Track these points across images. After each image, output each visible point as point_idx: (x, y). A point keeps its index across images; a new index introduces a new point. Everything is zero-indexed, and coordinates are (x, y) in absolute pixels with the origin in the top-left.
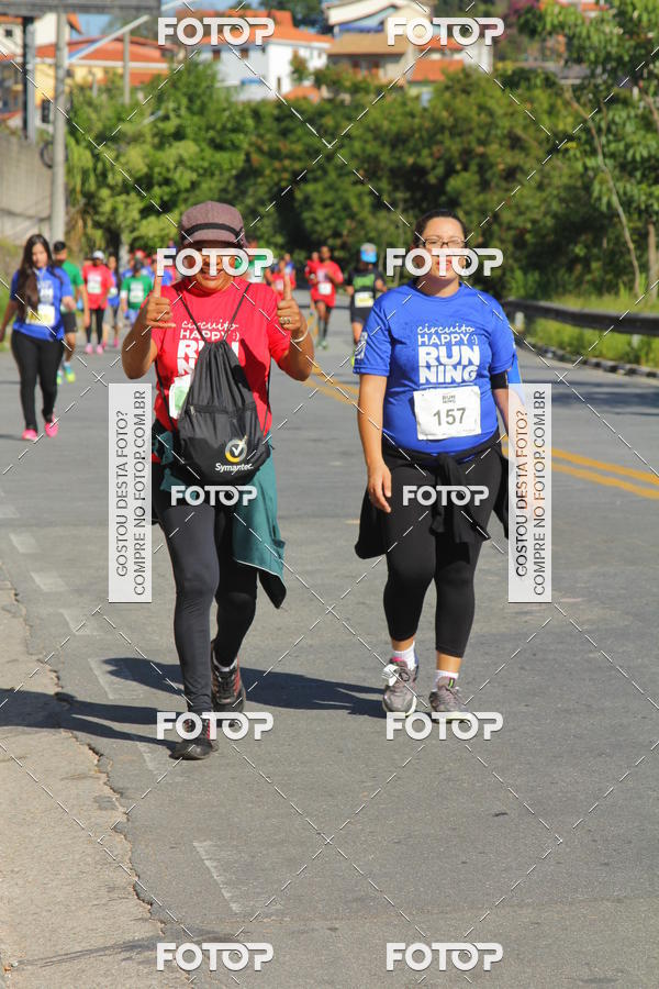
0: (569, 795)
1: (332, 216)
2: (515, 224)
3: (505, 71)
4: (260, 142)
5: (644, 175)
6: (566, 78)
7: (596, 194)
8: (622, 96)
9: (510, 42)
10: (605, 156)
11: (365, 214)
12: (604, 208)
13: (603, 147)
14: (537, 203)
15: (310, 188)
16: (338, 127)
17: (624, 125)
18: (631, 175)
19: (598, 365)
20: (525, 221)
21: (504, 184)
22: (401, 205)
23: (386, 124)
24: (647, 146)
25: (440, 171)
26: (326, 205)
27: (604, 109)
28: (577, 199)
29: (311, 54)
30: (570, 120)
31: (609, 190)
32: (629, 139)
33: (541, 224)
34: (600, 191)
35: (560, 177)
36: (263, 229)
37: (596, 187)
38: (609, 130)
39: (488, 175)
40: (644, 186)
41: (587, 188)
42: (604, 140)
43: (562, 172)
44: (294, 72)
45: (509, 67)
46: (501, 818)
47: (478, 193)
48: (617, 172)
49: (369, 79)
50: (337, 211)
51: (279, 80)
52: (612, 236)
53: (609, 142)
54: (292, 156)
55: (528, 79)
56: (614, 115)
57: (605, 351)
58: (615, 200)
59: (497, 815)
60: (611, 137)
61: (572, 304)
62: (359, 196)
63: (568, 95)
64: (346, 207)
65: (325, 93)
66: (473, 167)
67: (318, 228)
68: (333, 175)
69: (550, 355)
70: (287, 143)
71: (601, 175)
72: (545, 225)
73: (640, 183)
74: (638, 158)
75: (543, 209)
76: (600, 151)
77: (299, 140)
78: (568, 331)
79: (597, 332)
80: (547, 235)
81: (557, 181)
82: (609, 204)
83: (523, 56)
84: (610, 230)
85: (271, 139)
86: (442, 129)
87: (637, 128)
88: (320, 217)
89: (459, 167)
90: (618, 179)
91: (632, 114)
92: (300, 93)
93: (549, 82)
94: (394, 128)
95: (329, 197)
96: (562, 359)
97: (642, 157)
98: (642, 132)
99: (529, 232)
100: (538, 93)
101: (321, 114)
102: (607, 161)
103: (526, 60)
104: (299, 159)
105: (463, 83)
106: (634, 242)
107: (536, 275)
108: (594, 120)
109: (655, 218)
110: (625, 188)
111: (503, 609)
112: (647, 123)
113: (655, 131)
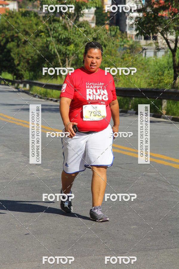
0: (48, 228)
2: (26, 57)
3: (22, 11)
5: (64, 44)
6: (41, 14)
7: (50, 49)
8: (57, 19)
9: (23, 2)
10: (53, 37)
12: (53, 53)
13: (52, 35)
14: (32, 51)
17: (58, 28)
18: (61, 43)
19: (51, 100)
20: (29, 57)
21: (23, 45)
24: (65, 35)
25: (4, 41)
27: (52, 23)
28: (44, 50)
30: (42, 26)
31: (54, 48)
32: (60, 32)
33: (34, 58)
34: (51, 48)
35: (39, 43)
37: (50, 47)
38: (54, 30)
39: (19, 43)
40: (64, 46)
41: (48, 47)
42: (52, 32)
43: (40, 42)
45: (23, 10)
46: (28, 235)
47: (16, 48)
48: (56, 42)
52: (55, 61)
53: (54, 33)
55: (29, 14)
56: (55, 25)
57: (54, 96)
58: (56, 50)
59: (26, 234)
60: (54, 32)
61: (44, 82)
63: (41, 19)
69: (37, 97)
71: (51, 43)
72: (35, 58)
73: (63, 45)
74: (62, 38)
75: (34, 53)
76: (51, 36)
78: (42, 90)
79: (51, 90)
80: (36, 61)
81: (38, 45)
82: (54, 52)
83: (27, 7)
84: (54, 59)
86: (5, 28)
89: (10, 40)
90: (57, 44)
91: (61, 25)
93: (36, 15)
96: (41, 98)
97: (64, 38)
98: (63, 30)
99: (30, 60)
100: (32, 18)
102: (53, 39)
103: (28, 8)
105: (10, 15)
106: (62, 63)
107: (33, 73)
108: (49, 26)
109: (68, 56)
110: (59, 47)
111: (26, 173)
112: (65, 28)
113: (67, 30)
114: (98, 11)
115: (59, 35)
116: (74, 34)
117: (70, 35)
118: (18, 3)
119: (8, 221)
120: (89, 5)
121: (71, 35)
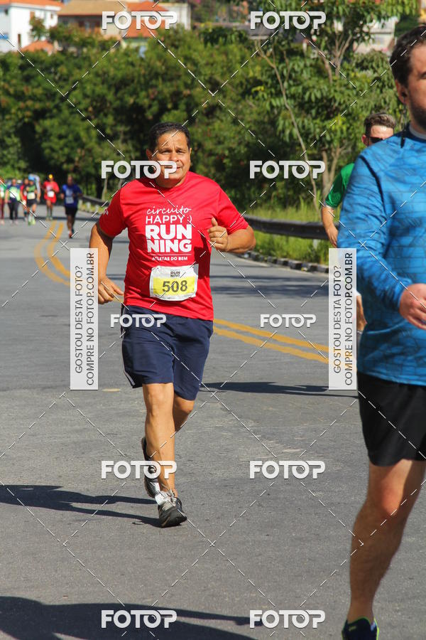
1: (66, 145)
2: (216, 152)
3: (207, 29)
4: (7, 86)
5: (318, 113)
6: (256, 35)
7: (280, 128)
8: (298, 49)
9: (204, 6)
10: (287, 97)
11: (92, 144)
12: (287, 139)
13: (286, 90)
14: (232, 135)
15: (47, 123)
16: (70, 74)
17: (302, 73)
18: (308, 112)
19: (285, 264)
20: (223, 149)
21: (206, 120)
22: (122, 137)
23: (112, 72)
24: (320, 90)
25: (155, 108)
26: (60, 137)
27: (287, 60)
28: (265, 131)
29: (45, 15)
30: (258, 68)
31: (291, 124)
32: (305, 84)
33: (236, 152)
34: (284, 124)
35: (251, 114)
36: (9, 156)
37: (281, 122)
38: (290, 77)
39: (194, 112)
40: (318, 121)
41: (273, 123)
42: (286, 84)
43: (252, 109)
44: (33, 30)
45: (210, 25)
48: (296, 110)
49: (94, 36)
50: (70, 142)
51: (19, 36)
53: (290, 86)
54: (34, 98)
55: (225, 36)
56: (294, 65)
57: (291, 253)
58: (296, 131)
60: (291, 82)
61: (263, 215)
62: (88, 129)
63: (258, 48)
64: (77, 138)
65: (57, 47)
66: (182, 106)
67: (55, 156)
68: (66, 112)
69: (246, 256)
70: (30, 88)
71: (283, 112)
72: (239, 152)
73: (315, 118)
74: (313, 98)
75: (237, 139)
76: (284, 93)
77: (39, 85)
78: (262, 237)
79: (284, 237)
80: (241, 160)
81: (248, 118)
82: (291, 135)
83: (215, 17)
85: (16, 84)
86: (156, 75)
87: (311, 75)
88: (56, 147)
89: (170, 106)
90: (297, 116)
91: (308, 64)
92: (38, 47)
93: (242, 38)
94: (120, 75)
95: (63, 131)
96: (256, 259)
97: (316, 98)
98: (316, 78)
99: (227, 157)
100: (232, 47)
101: (56, 64)
102: (289, 101)
103: (217, 21)
104: (40, 100)
105: (172, 38)
108: (278, 68)
109: (327, 146)
110: (303, 122)
111: (238, 458)
112: (319, 71)
113: (326, 77)
114: (403, 25)
115: (305, 90)
116: (343, 89)
117: (332, 91)
118: (192, 6)
119: (203, 588)
120: (384, 9)
121: (335, 91)
